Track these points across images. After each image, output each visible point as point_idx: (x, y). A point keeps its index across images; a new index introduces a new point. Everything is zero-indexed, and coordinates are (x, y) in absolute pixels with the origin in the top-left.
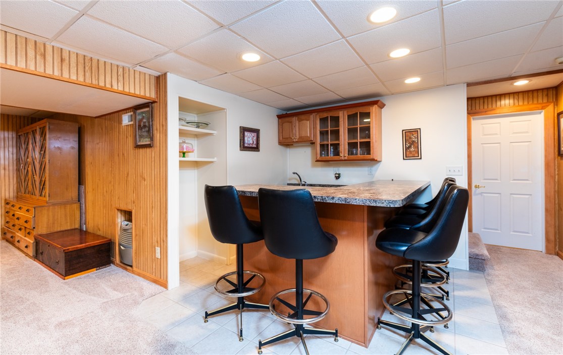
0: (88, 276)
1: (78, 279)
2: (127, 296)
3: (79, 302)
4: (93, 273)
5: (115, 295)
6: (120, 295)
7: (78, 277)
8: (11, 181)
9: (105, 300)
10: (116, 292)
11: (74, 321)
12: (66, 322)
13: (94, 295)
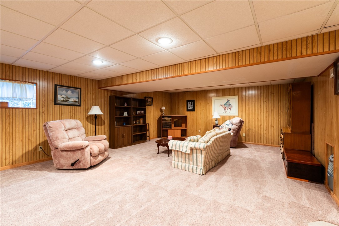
0: (301, 182)
1: (294, 181)
2: (312, 209)
3: (282, 192)
4: (305, 183)
5: (305, 202)
6: (308, 205)
7: (295, 180)
8: (285, 118)
9: (296, 201)
10: (307, 202)
11: (271, 200)
12: (268, 198)
13: (293, 195)
